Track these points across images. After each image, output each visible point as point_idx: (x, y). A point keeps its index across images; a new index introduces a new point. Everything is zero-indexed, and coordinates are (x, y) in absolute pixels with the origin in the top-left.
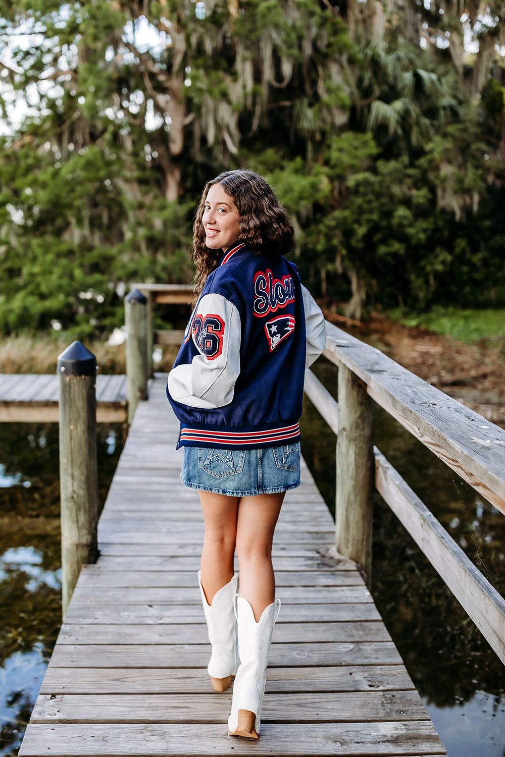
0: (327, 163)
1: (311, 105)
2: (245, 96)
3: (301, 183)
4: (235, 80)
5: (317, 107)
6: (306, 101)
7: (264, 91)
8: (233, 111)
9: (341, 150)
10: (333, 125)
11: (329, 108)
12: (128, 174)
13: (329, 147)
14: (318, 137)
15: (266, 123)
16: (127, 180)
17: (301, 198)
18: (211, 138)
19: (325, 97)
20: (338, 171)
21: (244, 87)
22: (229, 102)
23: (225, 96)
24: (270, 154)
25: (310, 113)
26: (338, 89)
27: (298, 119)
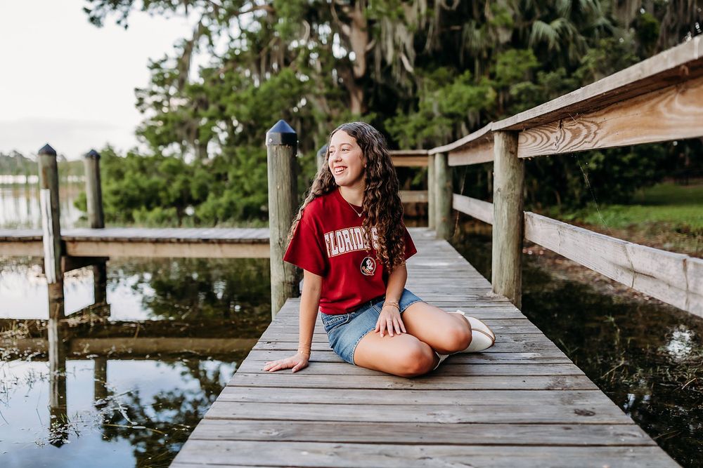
0: (492, 76)
1: (478, 27)
2: (420, 19)
3: (469, 92)
4: (411, 4)
5: (483, 27)
6: (474, 23)
7: (436, 13)
8: (409, 31)
9: (505, 64)
10: (498, 42)
11: (494, 27)
12: (318, 91)
13: (494, 62)
14: (485, 54)
15: (438, 46)
16: (317, 96)
17: (470, 105)
18: (390, 58)
19: (491, 18)
20: (502, 83)
21: (419, 10)
22: (406, 24)
23: (401, 17)
24: (443, 71)
25: (477, 33)
26: (503, 11)
27: (467, 39)
